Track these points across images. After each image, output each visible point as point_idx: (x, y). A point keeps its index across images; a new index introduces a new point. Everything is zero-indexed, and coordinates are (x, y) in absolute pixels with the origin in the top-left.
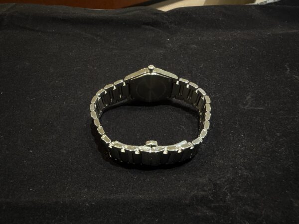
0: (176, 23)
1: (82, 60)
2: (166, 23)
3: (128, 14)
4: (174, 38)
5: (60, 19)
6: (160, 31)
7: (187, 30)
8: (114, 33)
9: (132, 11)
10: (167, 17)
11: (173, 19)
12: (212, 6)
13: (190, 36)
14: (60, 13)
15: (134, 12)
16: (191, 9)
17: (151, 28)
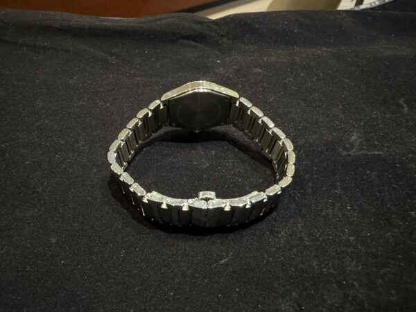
0: (230, 36)
1: (87, 91)
2: (215, 36)
3: (159, 23)
4: (227, 59)
5: (57, 28)
6: (207, 48)
7: (247, 47)
8: (137, 50)
9: (165, 19)
10: (215, 27)
11: (225, 31)
12: (283, 12)
13: (250, 56)
14: (58, 20)
15: (169, 20)
16: (252, 16)
17: (193, 43)
